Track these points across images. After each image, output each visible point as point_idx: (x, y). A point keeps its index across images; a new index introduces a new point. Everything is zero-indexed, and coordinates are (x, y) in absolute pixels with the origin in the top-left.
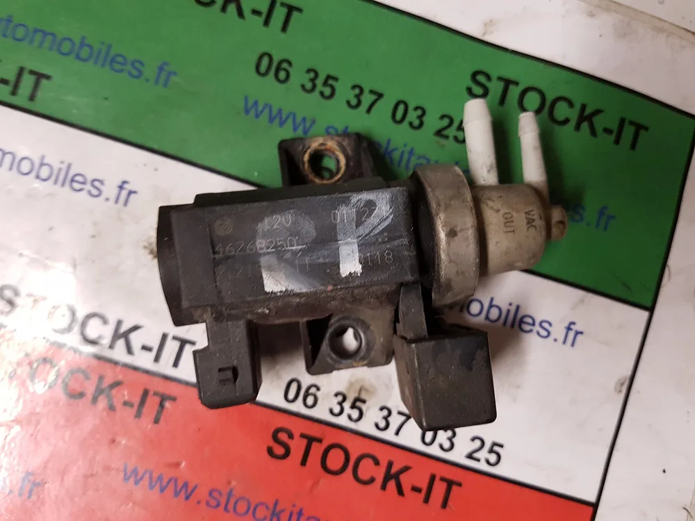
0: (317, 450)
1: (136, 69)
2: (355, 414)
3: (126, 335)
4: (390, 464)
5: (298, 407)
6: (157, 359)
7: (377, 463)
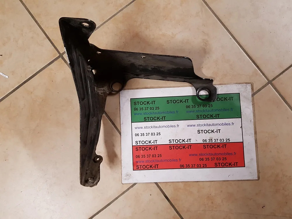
0: (209, 146)
1: (174, 112)
2: (212, 141)
3: (184, 141)
4: (218, 145)
5: (205, 142)
6: (188, 142)
7: (216, 145)
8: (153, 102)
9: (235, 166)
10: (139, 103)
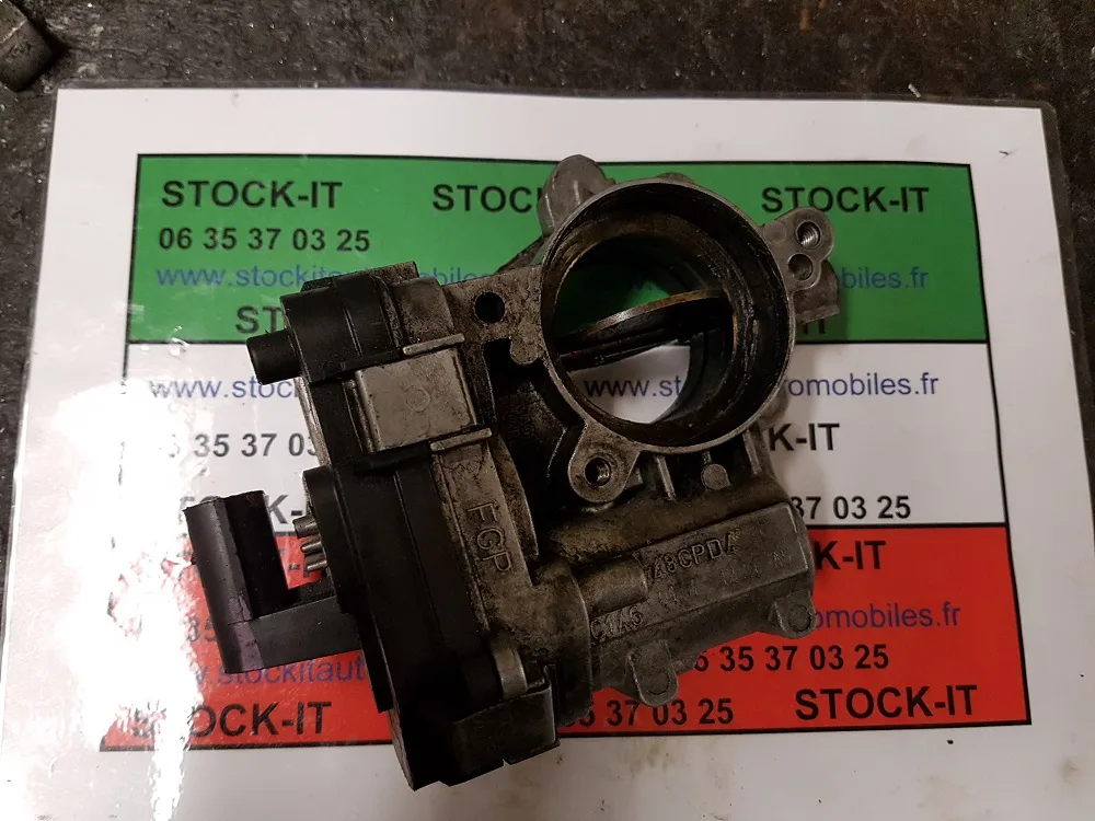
8: (323, 192)
9: (953, 720)
10: (206, 191)
